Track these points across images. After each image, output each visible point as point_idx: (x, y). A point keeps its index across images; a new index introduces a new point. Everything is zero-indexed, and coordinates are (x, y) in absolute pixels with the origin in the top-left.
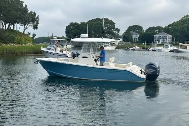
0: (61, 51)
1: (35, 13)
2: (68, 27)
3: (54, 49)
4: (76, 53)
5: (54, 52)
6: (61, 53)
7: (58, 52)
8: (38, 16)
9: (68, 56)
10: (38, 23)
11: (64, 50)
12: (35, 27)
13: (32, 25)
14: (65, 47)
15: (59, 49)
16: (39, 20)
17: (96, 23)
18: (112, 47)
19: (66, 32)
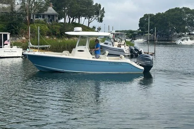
0: (119, 46)
1: (100, 6)
3: (111, 43)
5: (111, 46)
6: (119, 48)
7: (116, 47)
8: (103, 8)
9: (125, 52)
10: (103, 16)
11: (123, 45)
12: (101, 20)
13: (97, 18)
14: (123, 42)
15: (116, 44)
16: (104, 12)
17: (173, 13)
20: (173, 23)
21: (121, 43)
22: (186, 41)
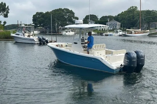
0: (29, 36)
1: (5, 4)
2: (34, 16)
3: (22, 34)
4: (42, 38)
5: (23, 37)
6: (29, 38)
7: (26, 37)
8: (8, 6)
9: (35, 40)
10: (8, 12)
11: (31, 35)
12: (6, 16)
13: (2, 14)
14: (32, 33)
15: (27, 34)
16: (9, 9)
17: (58, 12)
18: (73, 32)
19: (33, 20)
20: (58, 19)
21: (30, 34)
22: (69, 33)
